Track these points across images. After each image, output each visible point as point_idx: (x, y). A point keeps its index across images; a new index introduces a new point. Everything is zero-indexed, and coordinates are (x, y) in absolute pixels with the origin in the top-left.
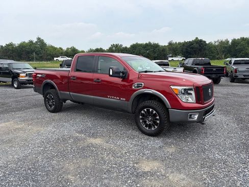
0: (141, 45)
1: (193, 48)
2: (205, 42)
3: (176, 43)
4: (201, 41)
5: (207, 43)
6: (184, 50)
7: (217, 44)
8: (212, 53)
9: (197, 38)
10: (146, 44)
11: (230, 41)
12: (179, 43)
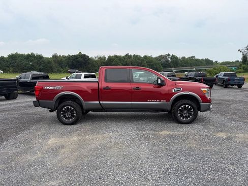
0: (22, 56)
1: (78, 62)
2: (88, 57)
3: (60, 56)
4: (85, 55)
5: (90, 57)
6: (70, 63)
7: (97, 59)
8: (94, 66)
9: (80, 53)
10: (28, 55)
11: (107, 58)
12: (63, 56)
